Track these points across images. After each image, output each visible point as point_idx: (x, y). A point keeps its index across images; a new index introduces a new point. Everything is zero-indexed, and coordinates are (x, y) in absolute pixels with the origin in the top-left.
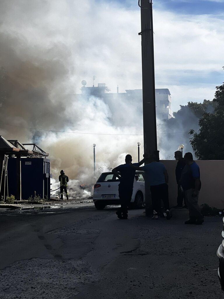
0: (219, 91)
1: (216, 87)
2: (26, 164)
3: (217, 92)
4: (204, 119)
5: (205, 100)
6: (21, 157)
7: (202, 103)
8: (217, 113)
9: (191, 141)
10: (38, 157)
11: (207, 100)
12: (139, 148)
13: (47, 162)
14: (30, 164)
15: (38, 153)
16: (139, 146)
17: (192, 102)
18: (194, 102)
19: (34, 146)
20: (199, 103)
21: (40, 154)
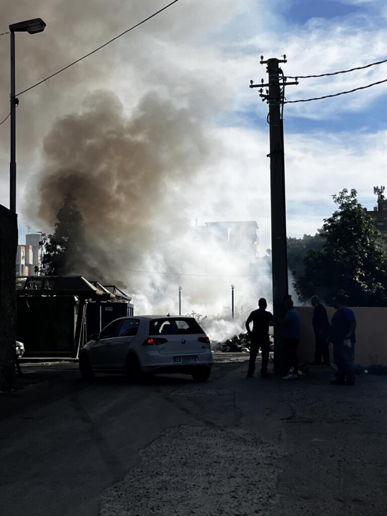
0: (327, 224)
1: (324, 220)
2: (106, 310)
3: (325, 225)
4: (309, 258)
5: (305, 235)
6: (102, 302)
7: (302, 239)
8: (326, 250)
9: (293, 283)
10: (121, 301)
11: (308, 235)
12: (233, 291)
13: (130, 308)
14: (112, 310)
15: (120, 297)
16: (233, 289)
17: (290, 238)
18: (292, 238)
19: (114, 289)
20: (298, 238)
21: (123, 298)
